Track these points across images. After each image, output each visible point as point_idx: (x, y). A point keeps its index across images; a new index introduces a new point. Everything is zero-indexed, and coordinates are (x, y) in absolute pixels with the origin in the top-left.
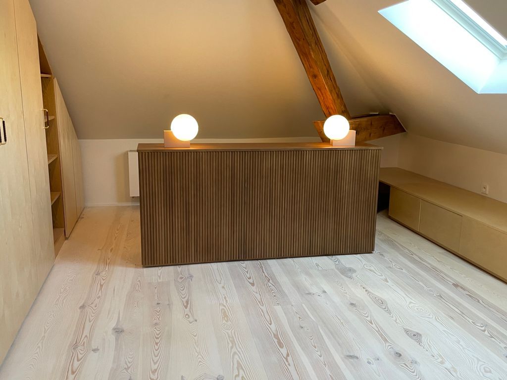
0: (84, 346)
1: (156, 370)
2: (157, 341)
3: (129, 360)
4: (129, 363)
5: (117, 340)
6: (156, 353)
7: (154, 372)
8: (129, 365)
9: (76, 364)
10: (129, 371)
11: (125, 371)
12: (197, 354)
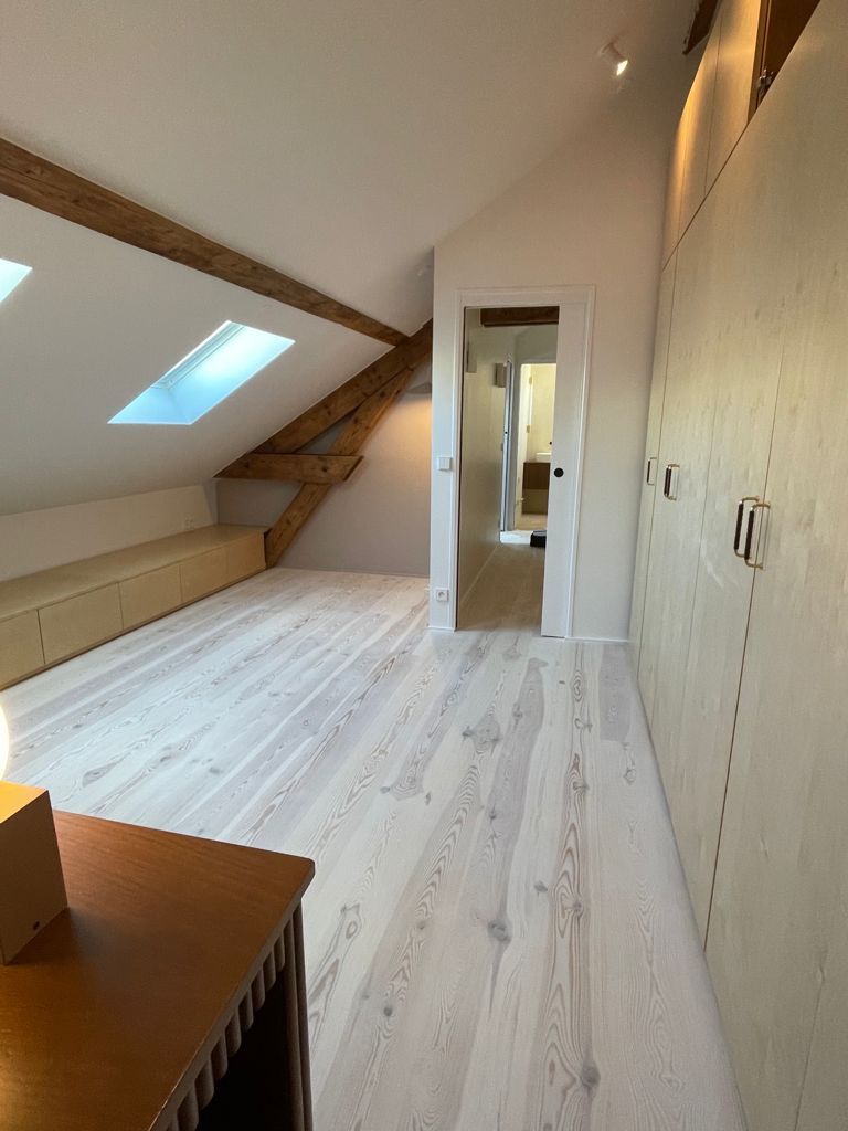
0: (563, 907)
1: (456, 823)
2: (436, 878)
3: (487, 850)
4: (489, 846)
5: (503, 905)
6: (446, 853)
7: (459, 821)
8: (490, 842)
9: (568, 867)
10: (491, 833)
11: (498, 834)
12: (391, 833)
